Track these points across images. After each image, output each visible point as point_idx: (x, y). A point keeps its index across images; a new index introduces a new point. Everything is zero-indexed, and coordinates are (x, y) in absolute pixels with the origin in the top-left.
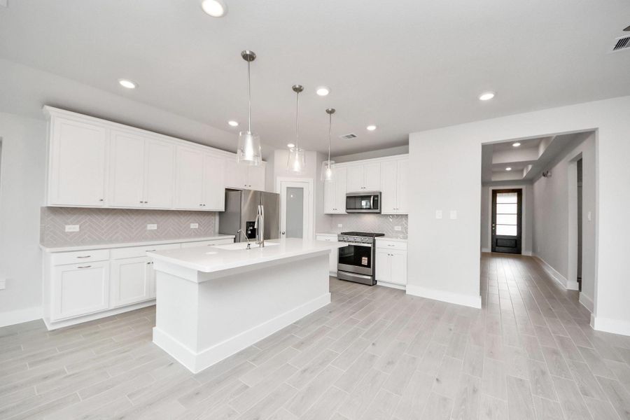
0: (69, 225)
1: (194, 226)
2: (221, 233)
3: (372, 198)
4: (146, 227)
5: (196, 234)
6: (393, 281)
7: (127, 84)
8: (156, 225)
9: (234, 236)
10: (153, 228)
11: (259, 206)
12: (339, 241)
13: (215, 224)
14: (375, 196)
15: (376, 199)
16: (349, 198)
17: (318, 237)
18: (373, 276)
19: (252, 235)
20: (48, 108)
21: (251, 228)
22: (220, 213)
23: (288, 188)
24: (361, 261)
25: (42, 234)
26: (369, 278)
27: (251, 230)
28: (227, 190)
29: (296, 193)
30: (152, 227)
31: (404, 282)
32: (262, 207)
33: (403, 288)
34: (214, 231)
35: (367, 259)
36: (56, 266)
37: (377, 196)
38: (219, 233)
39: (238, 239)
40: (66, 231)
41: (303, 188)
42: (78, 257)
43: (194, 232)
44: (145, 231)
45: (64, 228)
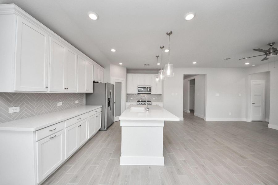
0: (12, 107)
1: (77, 102)
4: (57, 104)
10: (60, 105)
16: (139, 88)
21: (109, 101)
23: (116, 82)
29: (119, 84)
34: (84, 104)
38: (86, 105)
39: (104, 108)
40: (10, 112)
41: (121, 83)
42: (50, 131)
43: (77, 105)
44: (57, 107)
45: (8, 110)
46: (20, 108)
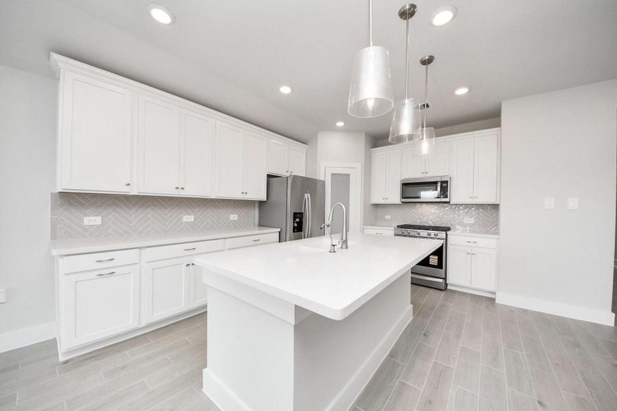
0: (89, 216)
1: (234, 217)
2: (261, 225)
3: (439, 184)
4: (181, 219)
5: (236, 226)
6: (473, 286)
7: (161, 16)
8: (193, 217)
9: (279, 230)
10: (189, 220)
11: (306, 195)
12: (396, 235)
13: (254, 215)
14: (442, 182)
15: (444, 185)
16: (406, 185)
17: (365, 230)
18: (445, 279)
19: (299, 228)
20: (55, 56)
21: (298, 220)
22: (261, 203)
23: (332, 174)
24: (429, 262)
25: (53, 229)
26: (441, 280)
27: (297, 222)
28: (269, 176)
29: (342, 181)
30: (188, 218)
31: (492, 289)
32: (309, 195)
33: (492, 296)
34: (254, 224)
35: (436, 257)
36: (67, 274)
37: (447, 182)
38: (260, 225)
39: (283, 233)
40: (85, 224)
41: (349, 175)
42: (98, 261)
43: (233, 224)
44: (181, 224)
45: (82, 220)
46: (102, 220)
